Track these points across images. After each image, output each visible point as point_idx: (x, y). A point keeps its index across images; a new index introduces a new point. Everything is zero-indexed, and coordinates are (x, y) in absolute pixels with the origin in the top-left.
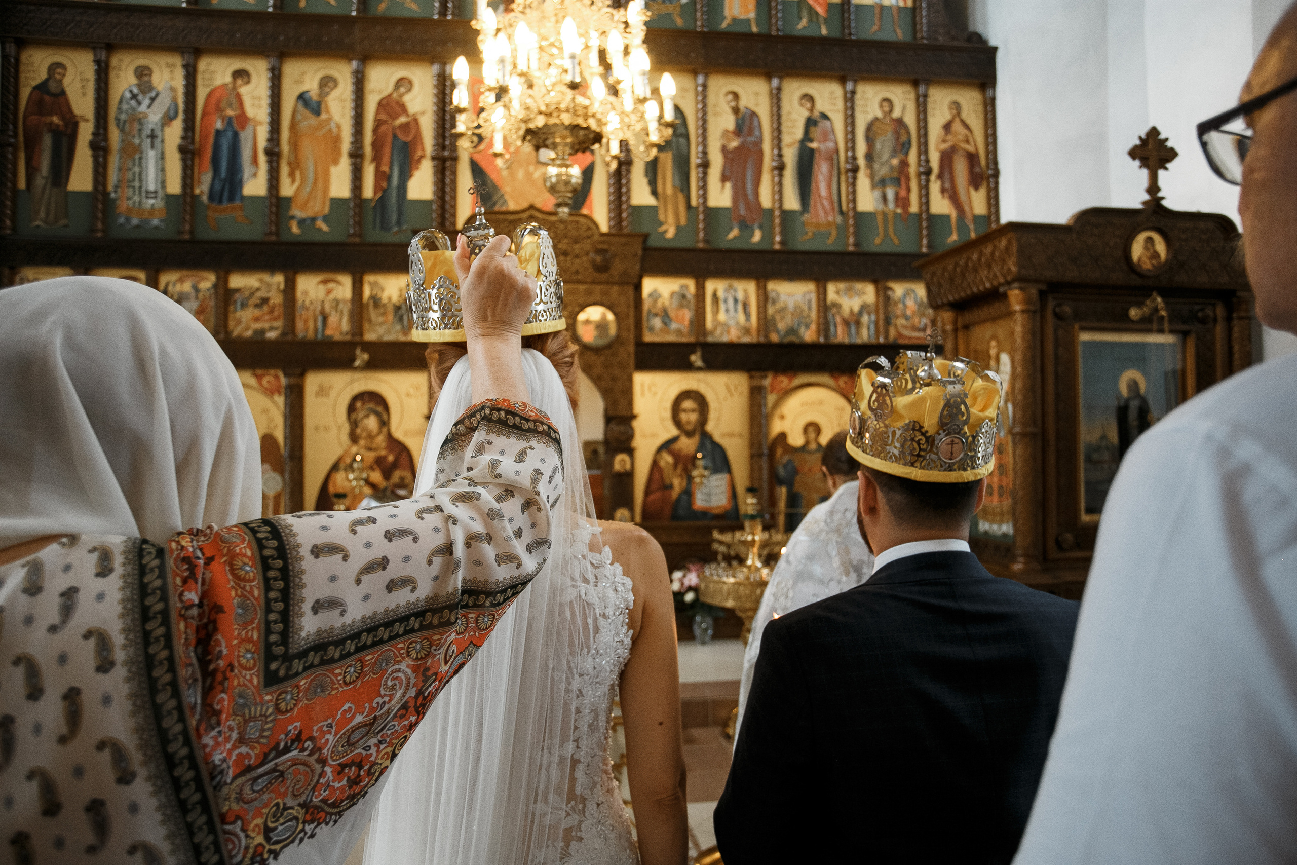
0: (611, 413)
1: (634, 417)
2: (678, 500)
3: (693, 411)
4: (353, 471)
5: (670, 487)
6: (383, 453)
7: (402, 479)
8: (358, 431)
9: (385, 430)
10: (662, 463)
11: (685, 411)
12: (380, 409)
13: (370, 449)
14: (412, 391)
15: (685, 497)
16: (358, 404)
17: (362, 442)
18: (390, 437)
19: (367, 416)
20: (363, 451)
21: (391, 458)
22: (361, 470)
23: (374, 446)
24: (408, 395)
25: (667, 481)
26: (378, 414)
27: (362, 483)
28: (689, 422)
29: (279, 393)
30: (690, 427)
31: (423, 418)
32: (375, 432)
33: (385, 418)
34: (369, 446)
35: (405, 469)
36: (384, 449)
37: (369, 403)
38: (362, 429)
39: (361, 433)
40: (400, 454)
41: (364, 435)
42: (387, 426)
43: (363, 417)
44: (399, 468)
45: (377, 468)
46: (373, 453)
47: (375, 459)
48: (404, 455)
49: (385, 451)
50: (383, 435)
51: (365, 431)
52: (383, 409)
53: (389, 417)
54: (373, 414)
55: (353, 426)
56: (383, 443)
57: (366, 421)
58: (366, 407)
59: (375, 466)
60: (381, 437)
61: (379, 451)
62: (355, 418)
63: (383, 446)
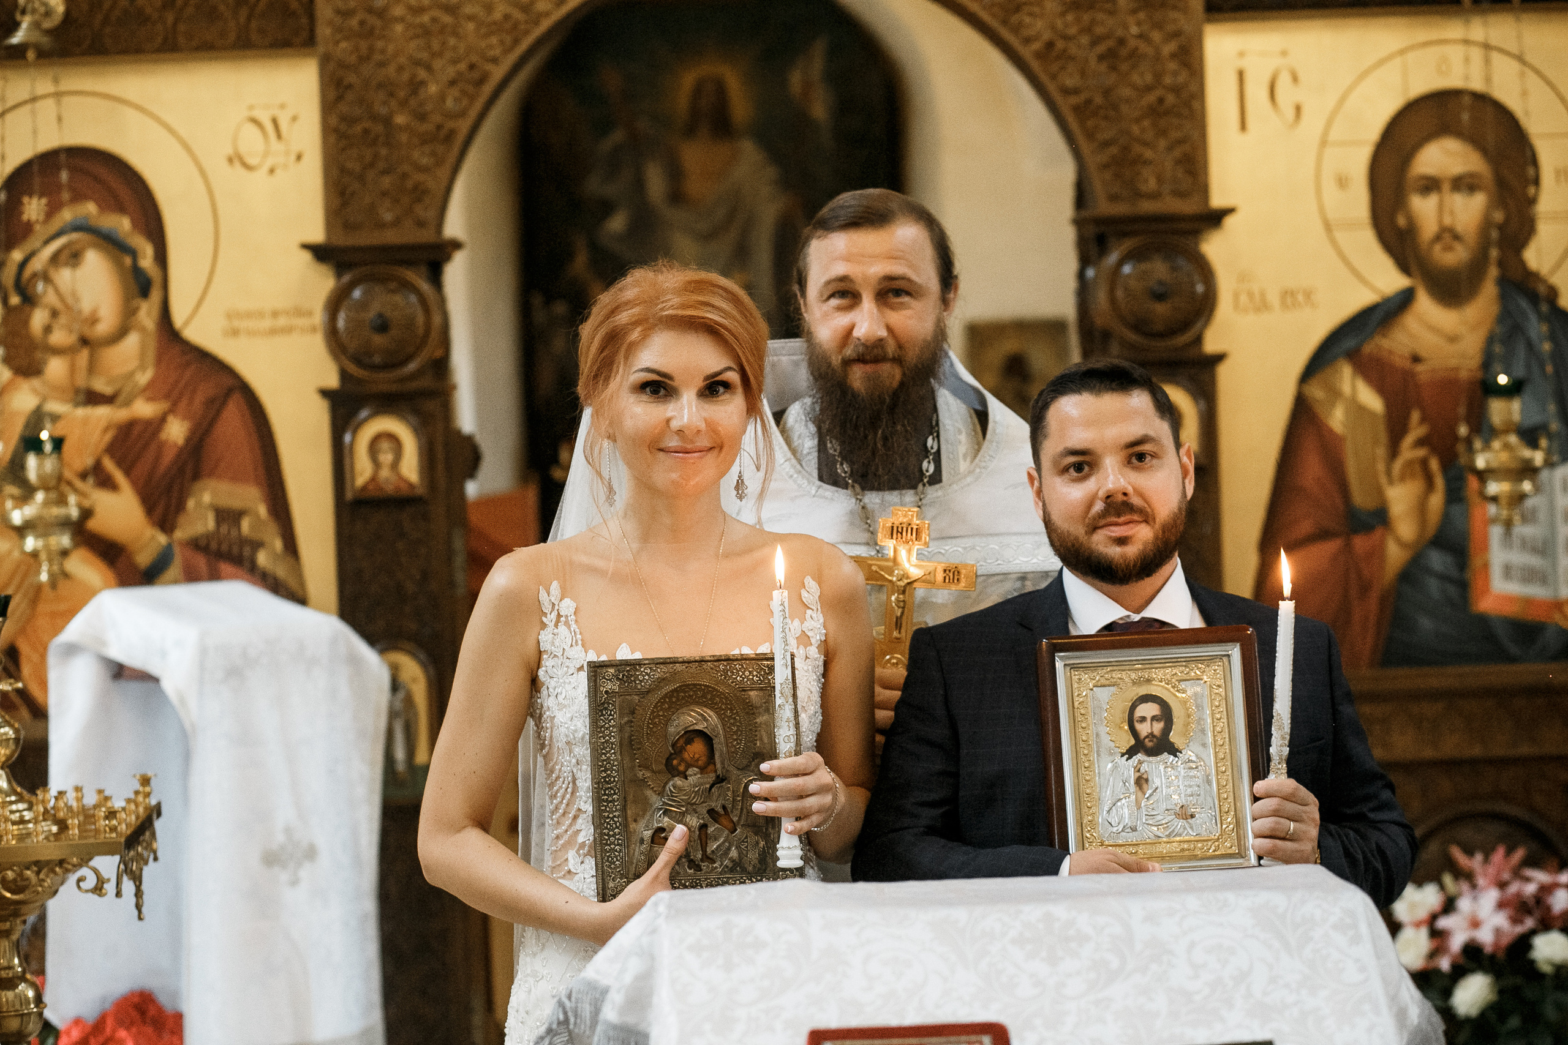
0: (1104, 207)
1: (1216, 218)
2: (1410, 574)
3: (1464, 184)
4: (27, 492)
5: (1380, 517)
6: (144, 409)
7: (228, 516)
8: (38, 319)
9: (147, 314)
10: (1337, 419)
11: (1430, 185)
12: (122, 224)
13: (93, 398)
14: (251, 142)
15: (1438, 560)
16: (33, 208)
17: (56, 368)
18: (168, 330)
19: (73, 257)
20: (58, 408)
21: (176, 431)
22: (57, 487)
23: (101, 386)
24: (237, 159)
25: (1360, 498)
26: (113, 244)
27: (65, 540)
28: (1448, 234)
30: (1454, 257)
31: (307, 256)
32: (107, 322)
33: (147, 262)
34: (81, 381)
35: (236, 478)
36: (150, 392)
37: (78, 197)
38: (54, 314)
39: (48, 329)
40: (214, 408)
41: (58, 337)
42: (156, 295)
43: (55, 259)
44: (211, 474)
45: (119, 476)
46: (102, 412)
47: (108, 437)
48: (233, 415)
49: (150, 399)
50: (143, 330)
51: (63, 320)
52: (135, 224)
53: (161, 257)
54: (95, 246)
55: (15, 300)
56: (142, 367)
57: (64, 276)
58: (67, 215)
59: (109, 465)
60: (132, 341)
61: (128, 403)
62: (23, 265)
63: (144, 378)
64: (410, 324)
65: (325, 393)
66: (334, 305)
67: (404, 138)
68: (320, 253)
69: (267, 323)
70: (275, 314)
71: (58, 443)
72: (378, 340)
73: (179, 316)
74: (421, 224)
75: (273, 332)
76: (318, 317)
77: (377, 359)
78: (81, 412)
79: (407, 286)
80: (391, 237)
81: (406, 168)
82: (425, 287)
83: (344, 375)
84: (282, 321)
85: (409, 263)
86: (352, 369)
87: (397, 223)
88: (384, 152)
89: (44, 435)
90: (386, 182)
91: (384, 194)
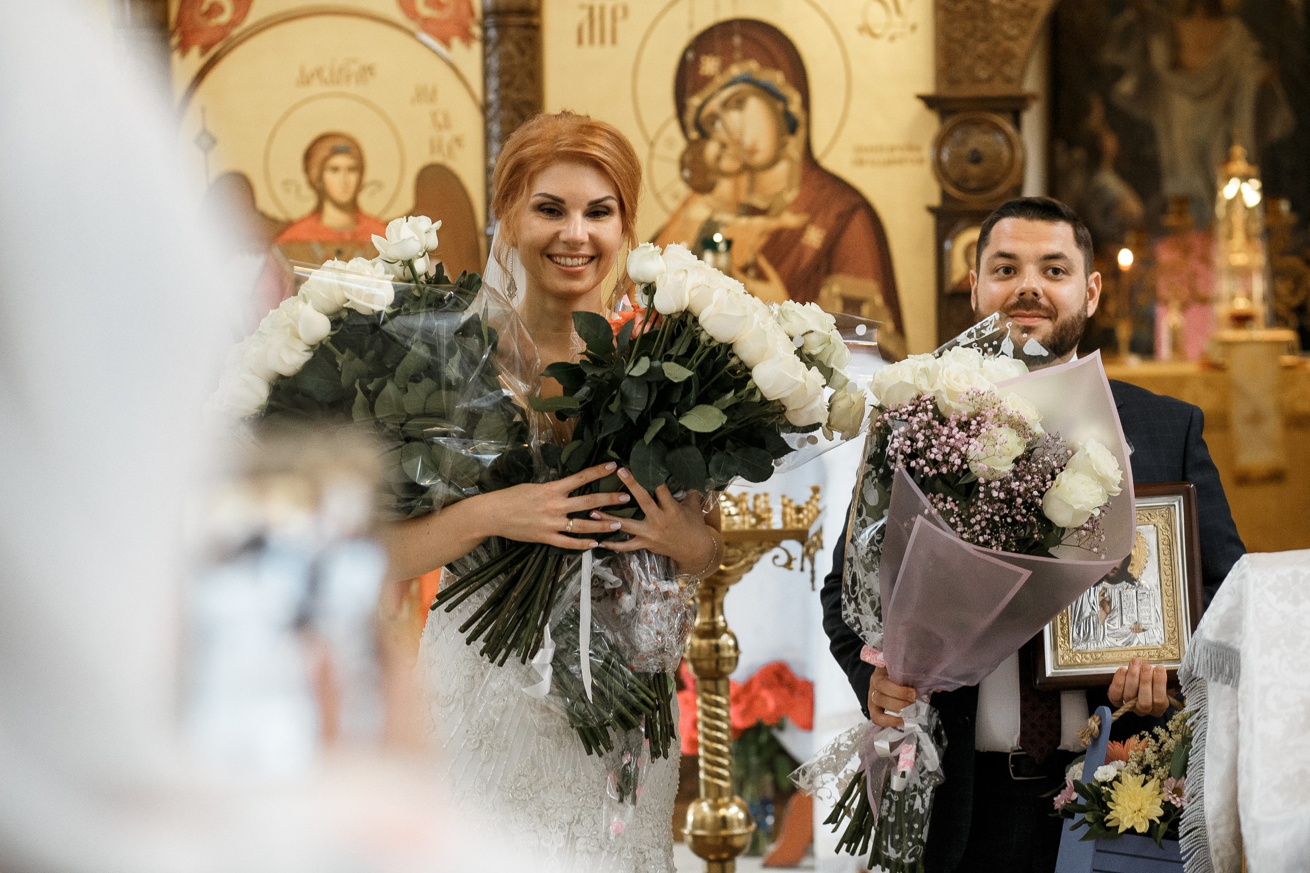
6: (790, 220)
7: (852, 304)
8: (712, 149)
9: (794, 147)
12: (777, 78)
13: (752, 211)
14: (877, 16)
16: (710, 65)
17: (725, 187)
18: (809, 160)
19: (738, 103)
20: (725, 217)
21: (814, 238)
23: (758, 201)
24: (866, 29)
26: (769, 93)
29: (467, 37)
31: (919, 105)
32: (764, 152)
33: (795, 106)
34: (744, 198)
35: (859, 274)
36: (795, 207)
37: (746, 57)
38: (723, 146)
39: (719, 158)
40: (844, 220)
41: (728, 164)
42: (801, 132)
43: (725, 105)
44: (840, 270)
45: (769, 271)
46: (759, 223)
47: (762, 241)
48: (858, 227)
49: (796, 212)
50: (791, 160)
51: (731, 150)
52: (787, 77)
53: (806, 104)
54: (758, 95)
55: (694, 135)
56: (790, 188)
57: (733, 118)
58: (735, 71)
59: (763, 263)
60: (782, 168)
61: (778, 215)
62: (700, 108)
63: (791, 196)
64: (998, 157)
65: (932, 210)
66: (940, 143)
67: (996, 13)
68: (930, 101)
69: (885, 156)
70: (892, 149)
71: (729, 243)
72: (974, 170)
73: (819, 148)
74: (1008, 80)
75: (890, 163)
76: (927, 152)
77: (973, 184)
78: (744, 221)
79: (998, 129)
80: (985, 90)
81: (998, 37)
82: (1009, 128)
83: (945, 196)
84: (898, 155)
85: (998, 111)
86: (952, 191)
87: (990, 79)
88: (981, 24)
89: (718, 238)
90: (982, 48)
91: (980, 57)
